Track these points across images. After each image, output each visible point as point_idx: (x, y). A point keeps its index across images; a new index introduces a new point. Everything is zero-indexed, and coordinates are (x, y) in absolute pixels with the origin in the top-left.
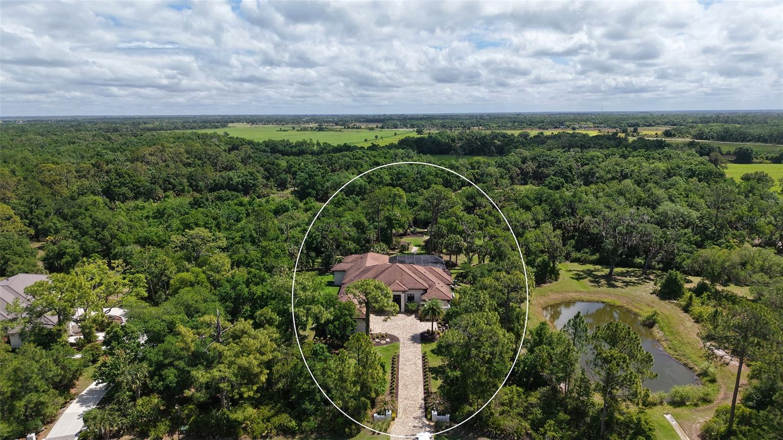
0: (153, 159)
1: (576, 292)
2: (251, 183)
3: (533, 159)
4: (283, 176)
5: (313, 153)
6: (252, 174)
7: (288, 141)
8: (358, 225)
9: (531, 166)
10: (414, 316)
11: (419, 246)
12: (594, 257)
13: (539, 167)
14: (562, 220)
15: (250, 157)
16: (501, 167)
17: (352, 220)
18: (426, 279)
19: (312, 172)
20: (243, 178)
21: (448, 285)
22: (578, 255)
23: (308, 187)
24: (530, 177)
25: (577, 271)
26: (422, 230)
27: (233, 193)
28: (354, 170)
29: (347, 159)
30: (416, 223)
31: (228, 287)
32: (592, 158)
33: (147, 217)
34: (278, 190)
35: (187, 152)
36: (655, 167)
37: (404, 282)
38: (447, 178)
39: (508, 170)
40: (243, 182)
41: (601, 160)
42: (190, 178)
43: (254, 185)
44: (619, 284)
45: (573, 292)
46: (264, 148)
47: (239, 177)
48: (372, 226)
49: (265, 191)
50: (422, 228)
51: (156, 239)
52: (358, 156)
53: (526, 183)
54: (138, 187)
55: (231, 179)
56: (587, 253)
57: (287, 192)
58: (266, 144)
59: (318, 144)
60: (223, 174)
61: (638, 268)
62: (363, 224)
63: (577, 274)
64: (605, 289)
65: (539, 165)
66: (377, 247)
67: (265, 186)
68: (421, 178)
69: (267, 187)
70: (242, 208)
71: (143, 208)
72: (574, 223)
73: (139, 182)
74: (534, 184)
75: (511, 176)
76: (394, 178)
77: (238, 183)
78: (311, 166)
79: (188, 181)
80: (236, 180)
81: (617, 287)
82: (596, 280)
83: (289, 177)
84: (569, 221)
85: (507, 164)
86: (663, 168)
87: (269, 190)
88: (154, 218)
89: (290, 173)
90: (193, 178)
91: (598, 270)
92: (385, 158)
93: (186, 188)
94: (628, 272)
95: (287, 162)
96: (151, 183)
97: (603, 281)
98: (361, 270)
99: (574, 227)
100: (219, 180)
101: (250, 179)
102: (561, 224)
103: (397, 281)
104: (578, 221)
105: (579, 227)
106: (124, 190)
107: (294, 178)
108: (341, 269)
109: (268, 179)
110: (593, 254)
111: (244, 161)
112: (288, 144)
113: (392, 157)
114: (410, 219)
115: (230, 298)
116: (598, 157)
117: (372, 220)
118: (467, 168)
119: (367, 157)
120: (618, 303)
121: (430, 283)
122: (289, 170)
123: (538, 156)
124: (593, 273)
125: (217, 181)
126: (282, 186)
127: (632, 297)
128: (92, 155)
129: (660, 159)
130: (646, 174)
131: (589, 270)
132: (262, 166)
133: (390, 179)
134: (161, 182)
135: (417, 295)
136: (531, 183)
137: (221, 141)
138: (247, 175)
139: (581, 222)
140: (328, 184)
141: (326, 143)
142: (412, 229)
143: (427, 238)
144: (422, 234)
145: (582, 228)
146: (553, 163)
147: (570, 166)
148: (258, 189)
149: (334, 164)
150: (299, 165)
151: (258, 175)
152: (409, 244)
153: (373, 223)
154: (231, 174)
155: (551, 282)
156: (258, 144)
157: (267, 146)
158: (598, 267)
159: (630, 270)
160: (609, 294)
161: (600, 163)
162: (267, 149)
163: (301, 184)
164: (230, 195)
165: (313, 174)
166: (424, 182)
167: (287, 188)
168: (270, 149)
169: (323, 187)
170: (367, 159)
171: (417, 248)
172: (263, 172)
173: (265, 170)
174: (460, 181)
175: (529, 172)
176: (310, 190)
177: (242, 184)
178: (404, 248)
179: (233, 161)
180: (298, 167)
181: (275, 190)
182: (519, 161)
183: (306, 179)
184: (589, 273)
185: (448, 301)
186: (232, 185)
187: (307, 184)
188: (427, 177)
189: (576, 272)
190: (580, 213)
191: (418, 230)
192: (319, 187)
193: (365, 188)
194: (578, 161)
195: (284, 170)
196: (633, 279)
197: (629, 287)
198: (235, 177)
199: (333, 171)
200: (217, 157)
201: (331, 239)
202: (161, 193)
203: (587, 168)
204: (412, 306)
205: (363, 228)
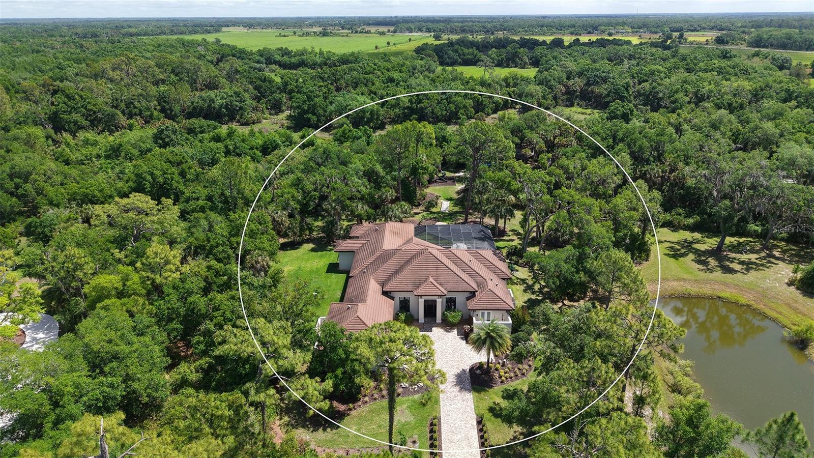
0: (116, 75)
1: (679, 280)
2: (237, 106)
3: (580, 74)
4: (277, 96)
5: (313, 66)
6: (237, 94)
7: (286, 48)
8: (370, 175)
9: (578, 83)
10: (455, 331)
11: (450, 199)
12: (691, 221)
13: (588, 84)
14: (646, 168)
15: (237, 72)
16: (543, 84)
17: (362, 168)
18: (473, 273)
19: (312, 92)
20: (228, 100)
21: (504, 279)
22: (668, 217)
23: (307, 112)
24: (577, 97)
25: (673, 243)
26: (452, 175)
27: (210, 122)
28: (364, 88)
29: (355, 73)
30: (446, 165)
31: (174, 299)
32: (652, 73)
33: (98, 157)
34: (271, 114)
35: (159, 66)
36: (739, 86)
37: (442, 280)
38: (478, 100)
39: (550, 87)
40: (227, 104)
41: (663, 75)
42: (162, 99)
43: (241, 108)
44: (735, 266)
45: (674, 280)
46: (258, 58)
47: (222, 98)
48: (389, 177)
49: (254, 116)
50: (452, 172)
51: (99, 195)
52: (368, 69)
53: (572, 105)
54: (95, 112)
55: (213, 101)
56: (680, 214)
57: (282, 116)
58: (261, 53)
59: (321, 53)
60: (203, 94)
61: (751, 237)
62: (377, 174)
63: (672, 248)
64: (718, 275)
65: (588, 81)
66: (396, 209)
67: (255, 109)
68: (447, 99)
69: (257, 111)
70: (219, 145)
71: (95, 144)
72: (662, 172)
73: (94, 105)
74: (581, 107)
75: (555, 95)
76: (414, 100)
77: (221, 106)
78: (310, 83)
79: (159, 104)
80: (219, 102)
81: (736, 272)
82: (701, 258)
83: (284, 97)
84: (655, 169)
85: (550, 81)
86: (749, 88)
87: (259, 114)
88: (107, 157)
89: (285, 92)
90: (166, 100)
91: (698, 242)
92: (401, 72)
93: (156, 113)
94: (740, 244)
95: (282, 78)
96: (113, 107)
97: (712, 262)
98: (378, 254)
99: (662, 177)
100: (198, 103)
101: (236, 101)
102: (645, 174)
103: (431, 279)
104: (668, 169)
105: (669, 177)
106: (76, 116)
107: (290, 99)
108: (348, 249)
109: (258, 99)
110: (688, 216)
111: (230, 78)
112: (285, 52)
113: (409, 72)
114: (438, 161)
115: (178, 315)
116: (659, 71)
117: (388, 166)
118: (501, 85)
119: (379, 70)
120: (743, 300)
121: (479, 279)
122: (284, 88)
123: (586, 70)
124: (694, 246)
125: (195, 104)
126: (276, 108)
127: (760, 289)
128: (52, 67)
129: (736, 75)
130: (730, 97)
131: (685, 241)
132: (251, 83)
133: (409, 101)
134: (123, 105)
135: (460, 299)
136: (578, 104)
137: (208, 50)
138: (232, 96)
139: (672, 171)
140: (332, 108)
141: (330, 52)
142: (440, 175)
143: (460, 187)
144: (454, 180)
145: (675, 180)
146: (605, 80)
147: (626, 83)
148: (246, 114)
149: (339, 80)
150: (297, 81)
151: (246, 95)
152: (437, 198)
153: (391, 172)
154: (212, 94)
155: (640, 264)
156: (251, 53)
157: (261, 56)
158: (697, 235)
159: (742, 240)
160: (726, 284)
161: (661, 79)
162: (262, 59)
163: (298, 107)
164: (205, 125)
165: (312, 95)
166: (451, 105)
167: (283, 111)
168: (266, 59)
169: (325, 111)
170: (379, 73)
171: (449, 202)
172: (253, 91)
173: (255, 88)
174: (493, 103)
175: (576, 91)
176: (310, 116)
177: (226, 107)
178: (431, 204)
179: (216, 76)
180: (295, 84)
181: (267, 115)
182: (565, 76)
183: (304, 101)
184: (688, 246)
185: (508, 311)
186: (214, 108)
187: (306, 108)
188: (454, 99)
189: (669, 245)
190: (669, 158)
191: (448, 174)
192: (321, 112)
193: (377, 114)
194: (634, 77)
195: (278, 88)
196: (753, 257)
197: (752, 271)
198: (218, 98)
199: (338, 89)
200: (196, 72)
201: (334, 201)
202: (123, 120)
203: (646, 85)
204: (454, 317)
205: (377, 179)
